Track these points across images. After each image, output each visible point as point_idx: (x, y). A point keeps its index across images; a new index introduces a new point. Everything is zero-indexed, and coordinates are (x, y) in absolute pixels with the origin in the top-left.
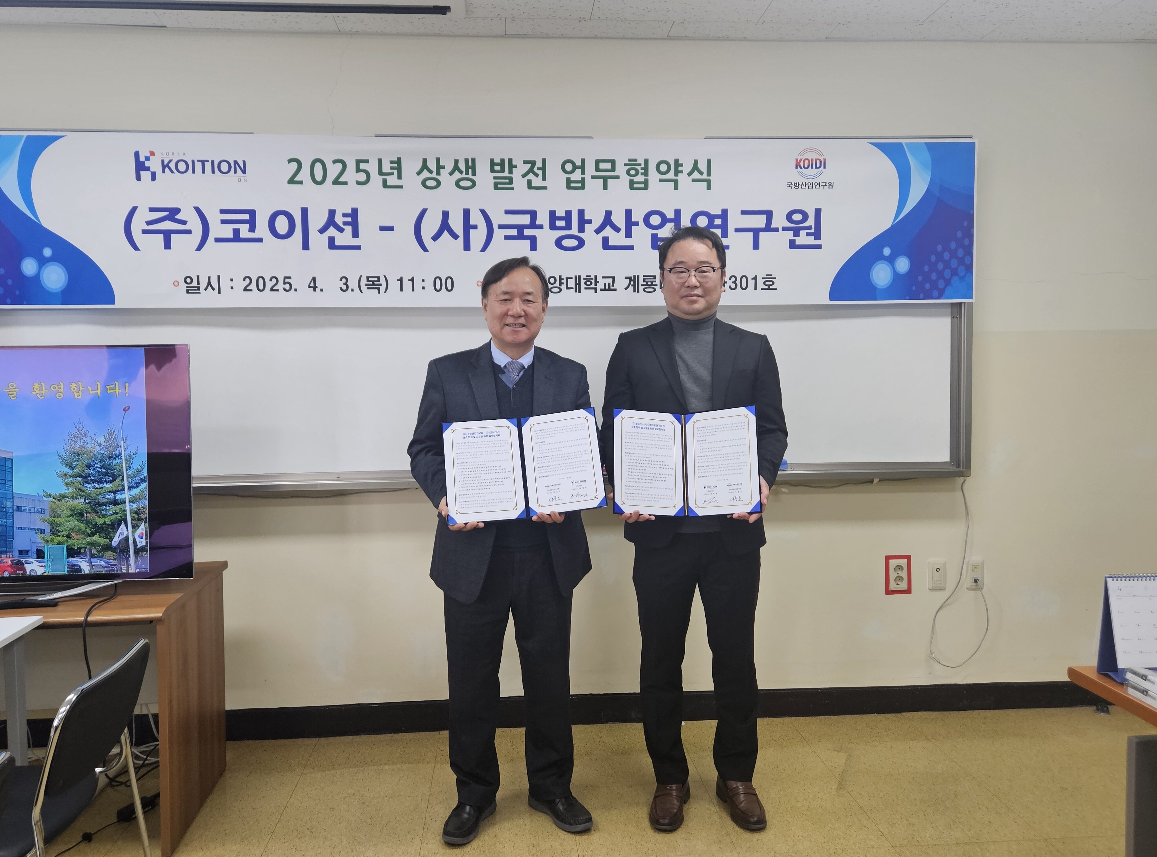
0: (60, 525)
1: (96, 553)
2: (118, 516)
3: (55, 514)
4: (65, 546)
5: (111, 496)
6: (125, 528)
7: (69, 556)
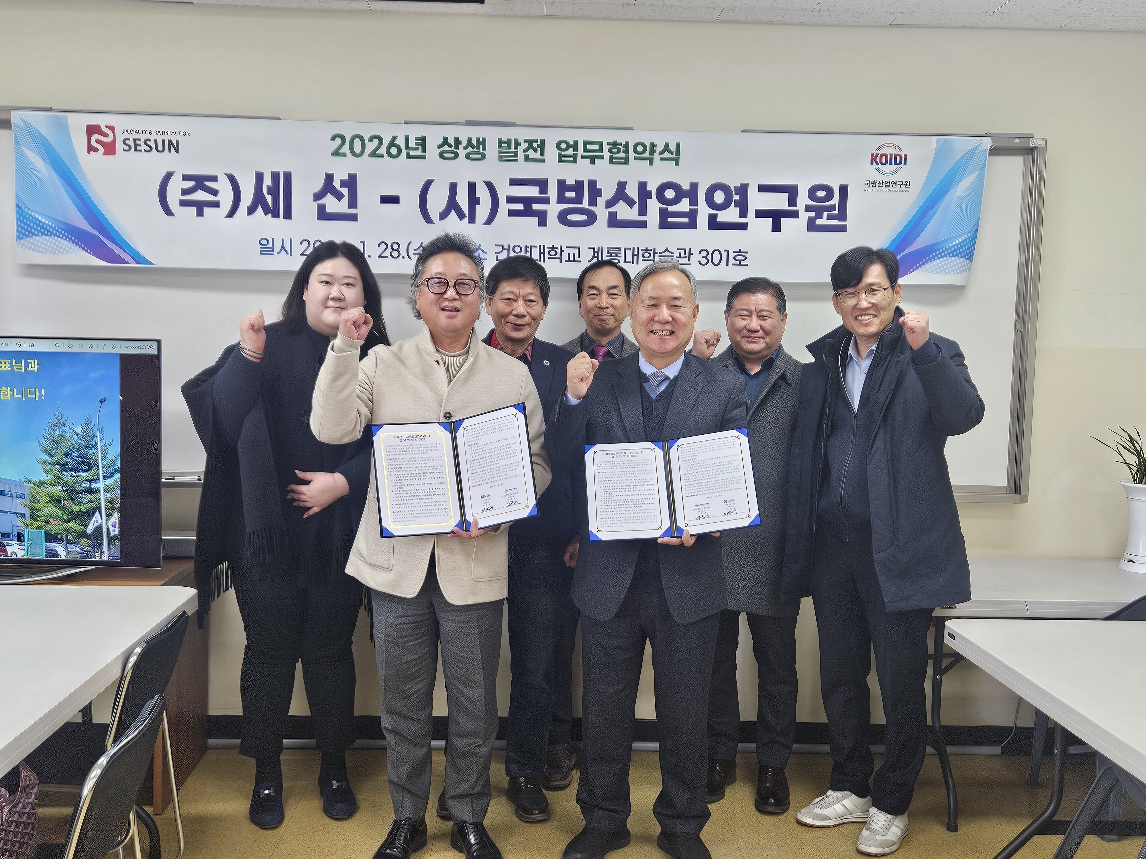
0: (39, 510)
1: (72, 539)
2: (93, 505)
3: (35, 500)
4: (43, 531)
5: (87, 485)
6: (99, 516)
7: (46, 542)
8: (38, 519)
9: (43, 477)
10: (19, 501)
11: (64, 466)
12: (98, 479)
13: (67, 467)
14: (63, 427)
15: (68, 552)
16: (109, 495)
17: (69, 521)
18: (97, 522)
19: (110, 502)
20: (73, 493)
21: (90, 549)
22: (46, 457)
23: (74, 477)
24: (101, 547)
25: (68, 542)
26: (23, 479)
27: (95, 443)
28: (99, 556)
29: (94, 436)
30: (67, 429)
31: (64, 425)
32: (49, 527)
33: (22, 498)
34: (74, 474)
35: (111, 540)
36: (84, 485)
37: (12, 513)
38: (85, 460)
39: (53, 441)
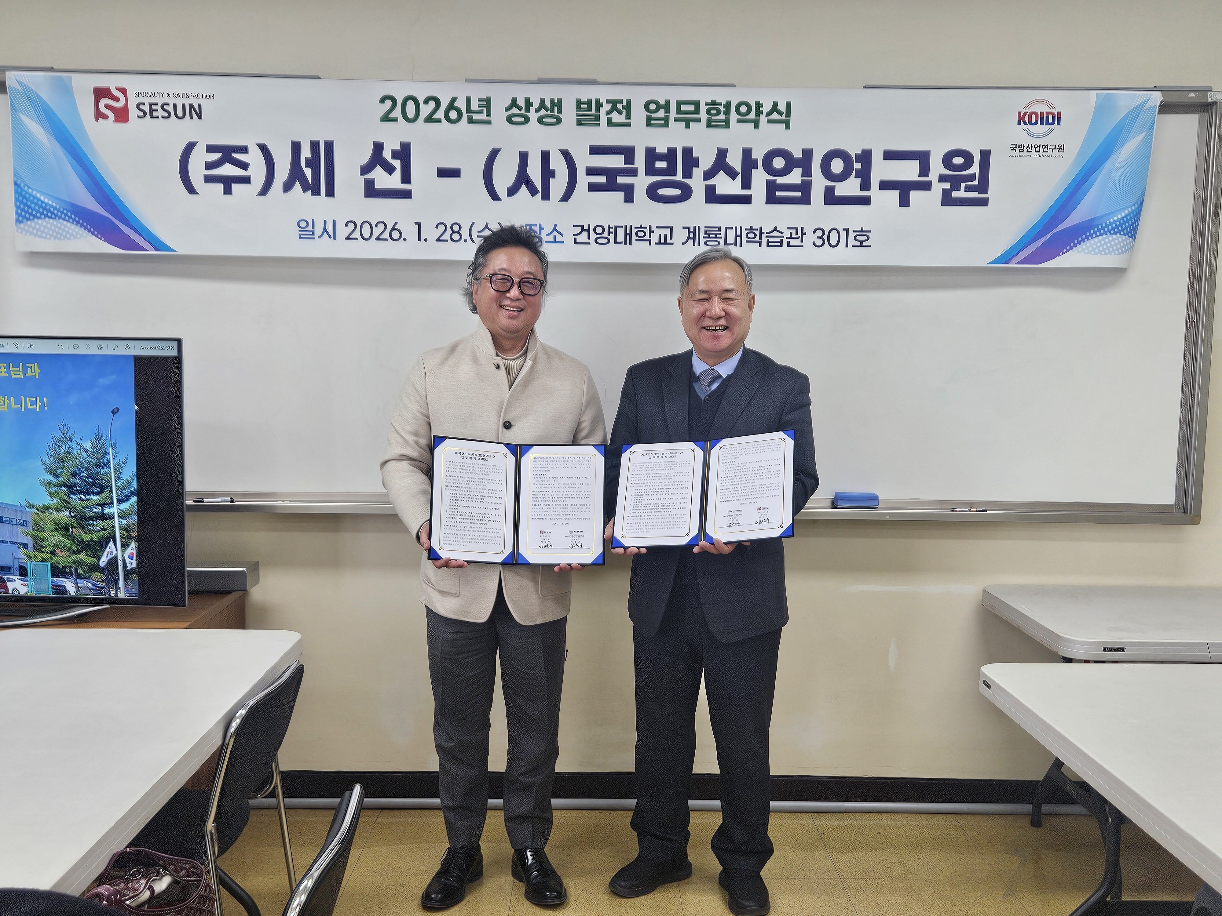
0: (43, 540)
1: (83, 573)
2: (106, 533)
3: (39, 528)
4: (49, 564)
5: (98, 510)
6: (113, 546)
7: (53, 576)
8: (43, 550)
9: (47, 500)
10: (20, 529)
11: (71, 488)
12: (112, 503)
13: (75, 489)
14: (70, 443)
15: (78, 588)
16: (124, 522)
17: (78, 552)
18: (111, 553)
19: (126, 530)
20: (82, 520)
21: (104, 584)
22: (50, 478)
23: (83, 500)
24: (116, 582)
25: (79, 576)
26: (24, 504)
27: (107, 460)
28: (114, 592)
29: (106, 453)
30: (74, 445)
31: (71, 440)
32: (55, 559)
33: (24, 525)
34: (83, 497)
35: (127, 573)
36: (95, 510)
37: (12, 543)
38: (97, 481)
39: (59, 459)
